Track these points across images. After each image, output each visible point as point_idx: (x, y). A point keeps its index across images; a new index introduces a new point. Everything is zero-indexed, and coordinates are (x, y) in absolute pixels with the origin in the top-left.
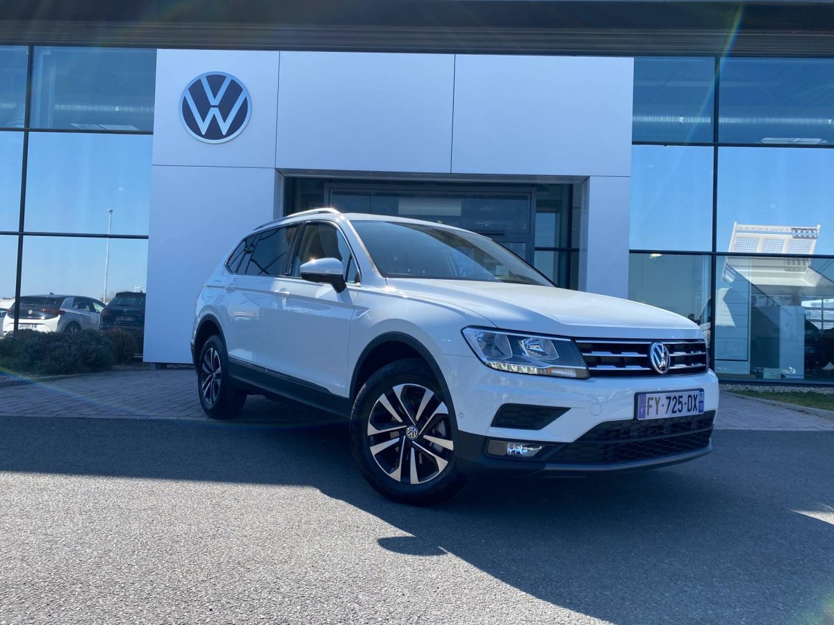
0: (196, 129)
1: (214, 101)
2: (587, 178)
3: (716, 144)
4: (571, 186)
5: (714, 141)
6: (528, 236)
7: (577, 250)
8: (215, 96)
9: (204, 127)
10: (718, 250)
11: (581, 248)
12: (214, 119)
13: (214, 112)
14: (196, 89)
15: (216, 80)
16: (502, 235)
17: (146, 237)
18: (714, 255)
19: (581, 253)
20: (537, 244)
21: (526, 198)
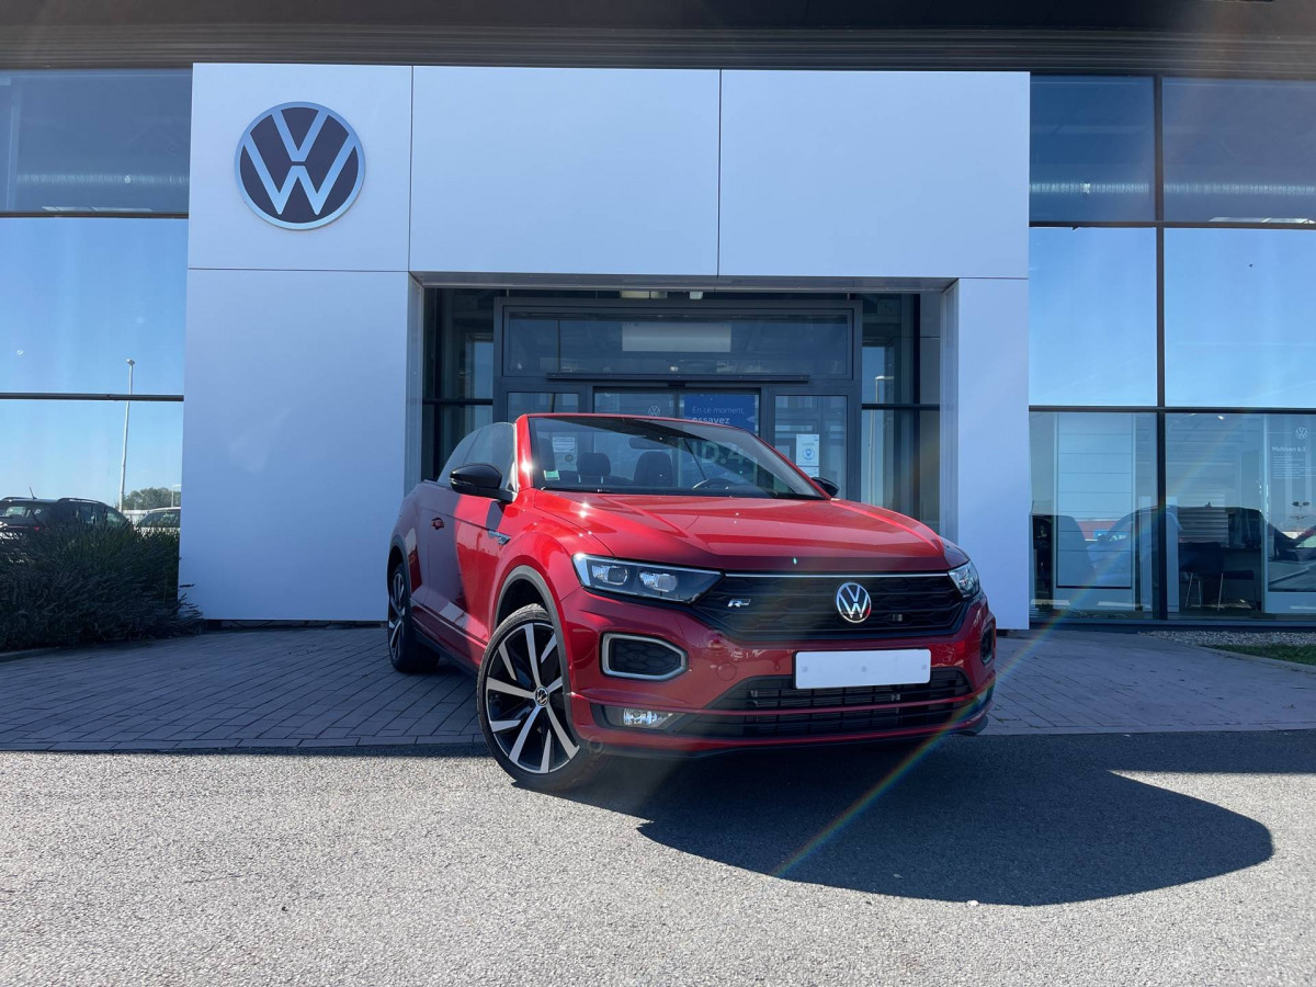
0: (265, 204)
1: (298, 154)
2: (950, 284)
3: (1160, 224)
4: (916, 298)
5: (1157, 218)
6: (849, 386)
7: (937, 408)
8: (298, 146)
9: (280, 200)
10: (1168, 404)
11: (943, 403)
12: (298, 185)
13: (297, 174)
14: (264, 132)
15: (299, 117)
16: (806, 382)
17: (180, 399)
18: (1161, 412)
19: (943, 413)
20: (866, 400)
21: (843, 320)
